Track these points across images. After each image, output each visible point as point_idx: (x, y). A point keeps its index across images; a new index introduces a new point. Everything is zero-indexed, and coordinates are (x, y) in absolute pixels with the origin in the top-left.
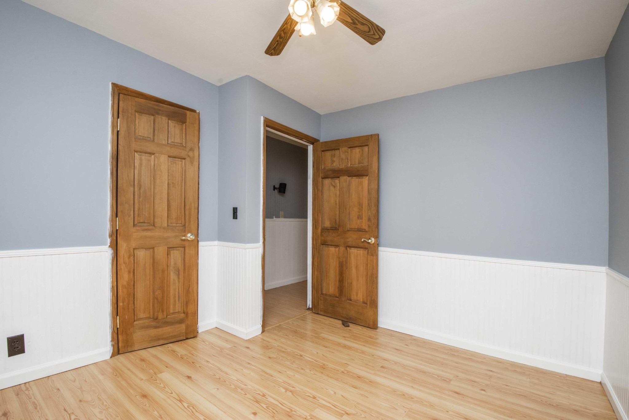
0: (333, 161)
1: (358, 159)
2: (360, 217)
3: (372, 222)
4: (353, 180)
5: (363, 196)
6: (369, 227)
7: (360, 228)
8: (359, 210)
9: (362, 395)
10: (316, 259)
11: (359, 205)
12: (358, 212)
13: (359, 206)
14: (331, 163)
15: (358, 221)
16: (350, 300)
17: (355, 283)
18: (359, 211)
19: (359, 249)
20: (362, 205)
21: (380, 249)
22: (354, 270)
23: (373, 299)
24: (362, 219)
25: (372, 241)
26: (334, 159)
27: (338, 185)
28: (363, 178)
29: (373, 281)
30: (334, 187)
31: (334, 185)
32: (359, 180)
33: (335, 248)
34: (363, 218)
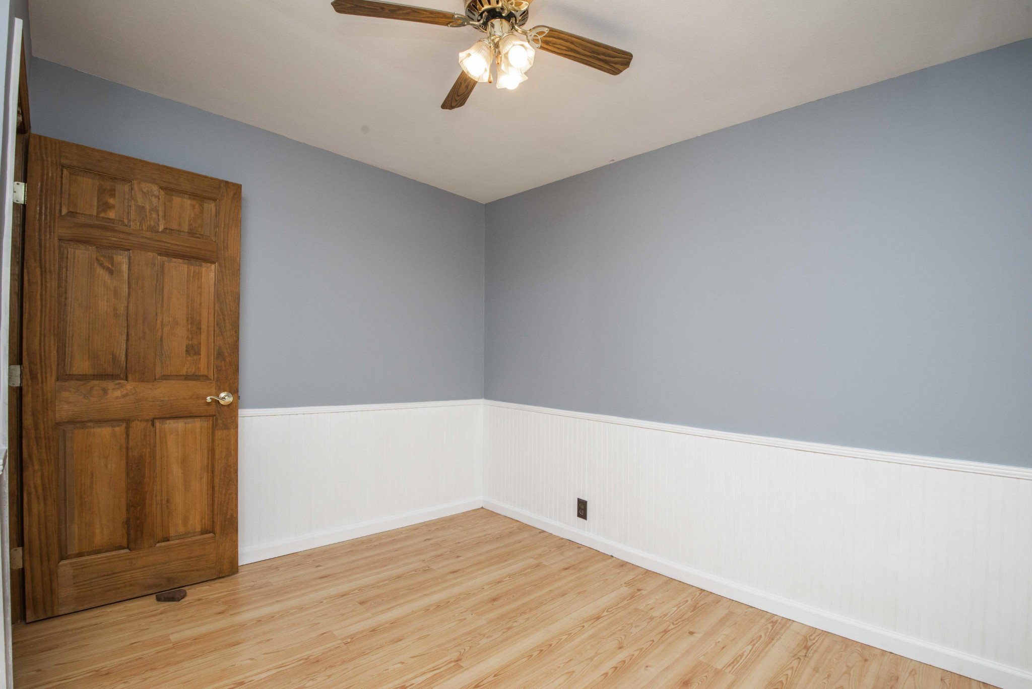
0: (106, 203)
1: (189, 221)
2: (192, 350)
3: (227, 360)
4: (172, 264)
5: (200, 304)
6: (218, 369)
7: (193, 375)
8: (191, 334)
9: (419, 639)
10: (37, 467)
11: (191, 323)
12: (188, 338)
13: (190, 326)
14: (98, 208)
15: (189, 358)
16: (164, 541)
17: (178, 499)
18: (190, 337)
19: (189, 420)
20: (200, 323)
21: (242, 412)
22: (176, 470)
23: (228, 516)
24: (200, 355)
25: (225, 398)
26: (111, 201)
27: (125, 267)
28: (201, 266)
29: (230, 481)
30: (111, 272)
31: (110, 266)
32: (192, 268)
33: (112, 427)
34: (202, 353)
